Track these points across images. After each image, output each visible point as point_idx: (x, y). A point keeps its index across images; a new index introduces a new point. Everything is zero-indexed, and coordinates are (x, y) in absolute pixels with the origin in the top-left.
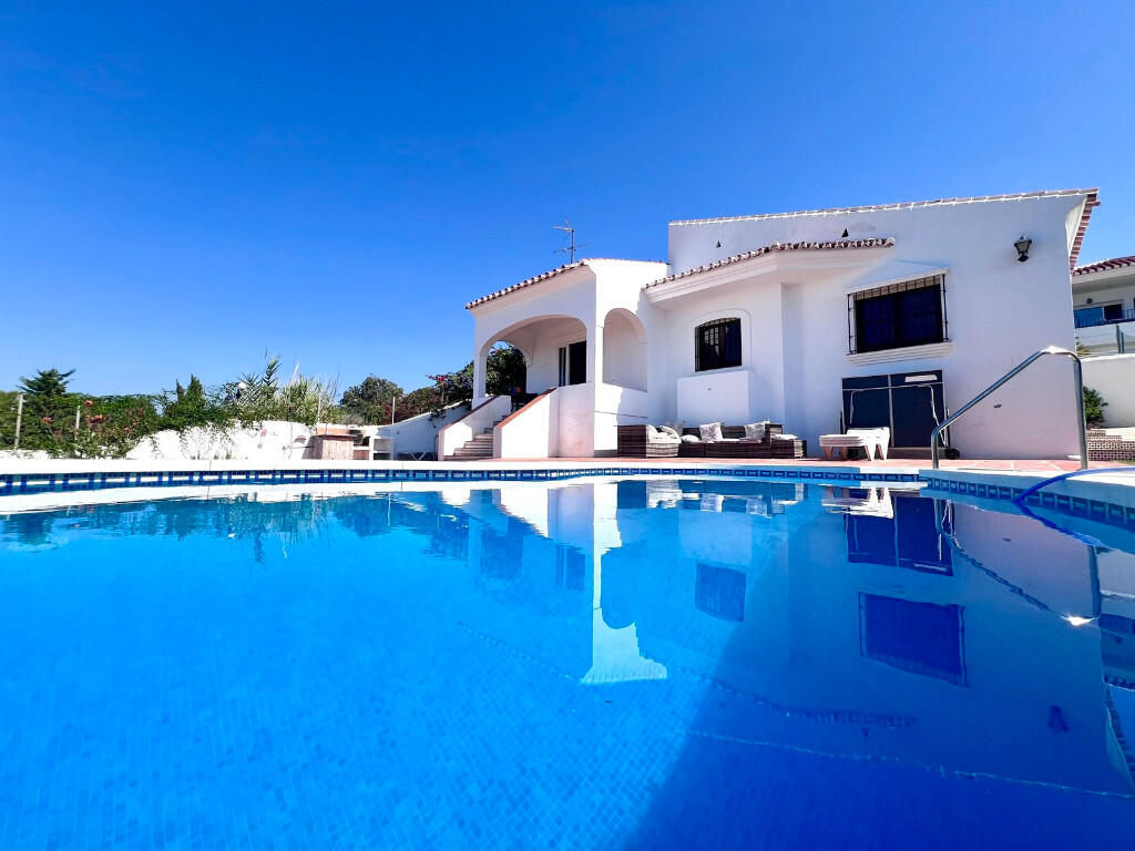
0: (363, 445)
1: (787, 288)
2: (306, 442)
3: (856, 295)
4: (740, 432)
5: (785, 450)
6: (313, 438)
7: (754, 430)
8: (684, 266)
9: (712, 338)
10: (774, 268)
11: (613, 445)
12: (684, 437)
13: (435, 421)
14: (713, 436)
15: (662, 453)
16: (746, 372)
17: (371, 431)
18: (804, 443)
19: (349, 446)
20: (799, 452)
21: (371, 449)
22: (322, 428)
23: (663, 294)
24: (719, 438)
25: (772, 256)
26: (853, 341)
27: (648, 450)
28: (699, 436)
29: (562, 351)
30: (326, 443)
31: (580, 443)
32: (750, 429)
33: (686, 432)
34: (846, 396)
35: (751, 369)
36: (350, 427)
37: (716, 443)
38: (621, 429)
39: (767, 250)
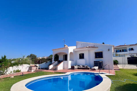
0: (37, 67)
1: (89, 51)
2: (29, 67)
3: (95, 52)
4: (84, 66)
9: (81, 55)
10: (87, 49)
11: (71, 68)
13: (46, 63)
14: (81, 67)
18: (90, 68)
26: (95, 57)
27: (74, 69)
35: (85, 59)
36: (35, 65)
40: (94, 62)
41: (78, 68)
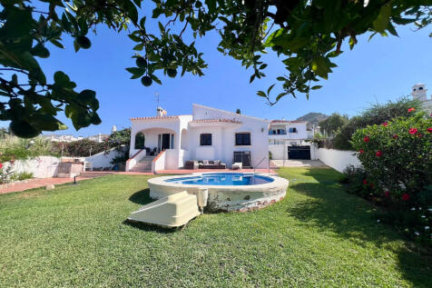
1: (223, 129)
2: (57, 165)
3: (236, 133)
4: (213, 162)
10: (221, 125)
11: (183, 166)
13: (107, 155)
14: (207, 164)
16: (213, 147)
17: (82, 159)
18: (227, 166)
21: (85, 166)
23: (193, 125)
26: (235, 143)
29: (160, 136)
31: (173, 165)
33: (199, 162)
34: (234, 155)
40: (235, 152)
41: (200, 167)
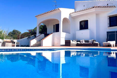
0: (14, 43)
1: (97, 14)
2: (2, 43)
3: (109, 16)
4: (88, 41)
5: (96, 45)
6: (3, 42)
7: (91, 41)
8: (77, 10)
9: (83, 24)
10: (94, 11)
11: (64, 44)
12: (77, 42)
13: (29, 39)
14: (83, 42)
15: (73, 45)
16: (89, 30)
17: (15, 41)
18: (100, 43)
19: (11, 44)
20: (99, 45)
21: (16, 44)
22: (5, 40)
23: (74, 15)
24: (84, 43)
25: (94, 8)
26: (109, 25)
27: (71, 45)
28: (80, 42)
29: (54, 26)
30: (6, 43)
31: (58, 43)
32: (90, 41)
33: (78, 41)
34: (107, 35)
35: (90, 30)
36: (11, 40)
37: (83, 44)
38: (66, 41)
39: (93, 7)
